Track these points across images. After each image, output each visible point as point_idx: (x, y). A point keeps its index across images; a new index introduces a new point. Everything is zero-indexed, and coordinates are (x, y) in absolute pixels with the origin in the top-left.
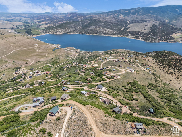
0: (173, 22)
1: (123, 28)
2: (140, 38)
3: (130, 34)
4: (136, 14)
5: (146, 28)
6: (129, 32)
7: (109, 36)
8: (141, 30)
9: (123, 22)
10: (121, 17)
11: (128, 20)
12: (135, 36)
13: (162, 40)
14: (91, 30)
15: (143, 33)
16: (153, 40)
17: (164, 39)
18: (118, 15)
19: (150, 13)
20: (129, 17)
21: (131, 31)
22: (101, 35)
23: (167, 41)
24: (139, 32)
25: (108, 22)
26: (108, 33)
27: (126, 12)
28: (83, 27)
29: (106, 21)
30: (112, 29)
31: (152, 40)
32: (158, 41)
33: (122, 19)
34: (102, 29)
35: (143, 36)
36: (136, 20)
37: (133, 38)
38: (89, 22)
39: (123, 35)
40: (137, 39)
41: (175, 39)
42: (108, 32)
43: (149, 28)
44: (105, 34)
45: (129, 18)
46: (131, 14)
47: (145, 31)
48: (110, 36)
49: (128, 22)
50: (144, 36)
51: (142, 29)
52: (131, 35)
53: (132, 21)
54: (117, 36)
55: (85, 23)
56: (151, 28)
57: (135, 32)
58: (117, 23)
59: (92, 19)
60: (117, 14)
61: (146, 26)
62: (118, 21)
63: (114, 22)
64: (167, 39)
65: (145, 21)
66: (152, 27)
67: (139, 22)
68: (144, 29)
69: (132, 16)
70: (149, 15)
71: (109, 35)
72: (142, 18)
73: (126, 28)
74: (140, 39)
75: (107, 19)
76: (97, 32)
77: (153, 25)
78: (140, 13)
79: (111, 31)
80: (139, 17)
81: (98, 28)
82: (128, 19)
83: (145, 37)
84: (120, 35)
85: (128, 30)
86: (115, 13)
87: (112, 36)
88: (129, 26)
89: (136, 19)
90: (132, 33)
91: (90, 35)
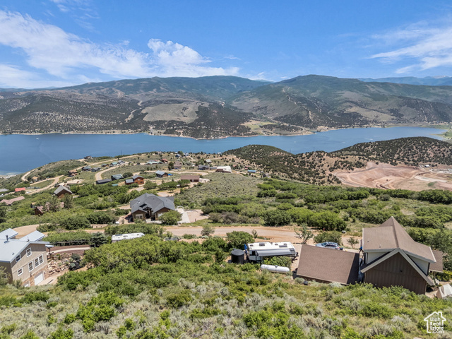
0: (234, 104)
1: (131, 116)
2: (179, 134)
3: (152, 127)
4: (155, 90)
5: (185, 113)
6: (149, 122)
7: (95, 133)
8: (175, 118)
9: (127, 103)
10: (120, 94)
11: (139, 102)
12: (167, 130)
13: (229, 134)
14: (34, 122)
15: (182, 123)
16: (211, 135)
17: (232, 131)
18: (110, 91)
19: (184, 89)
20: (138, 95)
21: (152, 120)
22: (72, 133)
23: (239, 134)
24: (173, 122)
25: (84, 104)
26: (91, 127)
27: (128, 85)
28: (4, 117)
29: (79, 101)
30: (101, 118)
31: (208, 136)
32: (221, 135)
33: (122, 99)
34: (69, 117)
35: (185, 128)
36: (157, 101)
37: (162, 135)
38: (24, 105)
39: (135, 128)
40: (172, 135)
41: (252, 130)
42: (90, 124)
43: (192, 112)
44: (81, 129)
45: (140, 98)
46: (142, 91)
47: (187, 120)
48: (98, 133)
49: (139, 104)
50: (188, 129)
51: (178, 115)
52: (157, 128)
53: (149, 102)
54: (117, 132)
55: (11, 108)
56: (197, 112)
57: (165, 121)
58: (112, 105)
59: (36, 97)
60: (108, 88)
61: (185, 109)
62: (113, 103)
63: (102, 104)
64: (238, 130)
65: (180, 102)
66: (197, 110)
67: (165, 103)
68: (181, 115)
69: (144, 94)
70: (184, 91)
71: (95, 130)
72: (170, 97)
73: (139, 116)
74: (181, 136)
75: (81, 98)
76: (56, 126)
77: (199, 107)
78: (162, 88)
79: (98, 122)
80: (163, 94)
81: (60, 117)
82: (137, 99)
83: (192, 130)
84: (126, 131)
85: (145, 119)
86: (101, 87)
87: (104, 133)
88: (144, 111)
89: (157, 99)
90: (158, 124)
91: (33, 134)
